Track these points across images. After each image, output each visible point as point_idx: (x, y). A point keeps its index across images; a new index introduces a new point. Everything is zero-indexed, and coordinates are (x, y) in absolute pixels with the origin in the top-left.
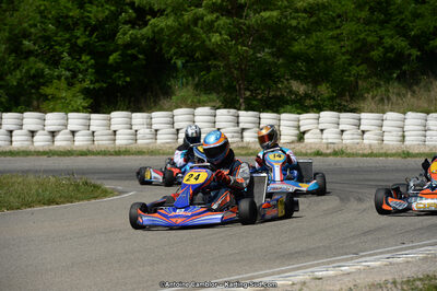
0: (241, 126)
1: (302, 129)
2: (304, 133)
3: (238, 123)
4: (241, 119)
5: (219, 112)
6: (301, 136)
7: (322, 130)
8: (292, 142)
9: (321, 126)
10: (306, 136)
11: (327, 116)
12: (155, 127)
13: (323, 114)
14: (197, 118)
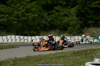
0: (21, 39)
1: (32, 39)
2: (33, 40)
3: (20, 38)
4: (21, 37)
5: (16, 36)
6: (32, 41)
7: (36, 40)
8: (31, 42)
9: (36, 39)
10: (33, 41)
11: (37, 37)
12: (3, 39)
13: (36, 36)
14: (12, 37)
